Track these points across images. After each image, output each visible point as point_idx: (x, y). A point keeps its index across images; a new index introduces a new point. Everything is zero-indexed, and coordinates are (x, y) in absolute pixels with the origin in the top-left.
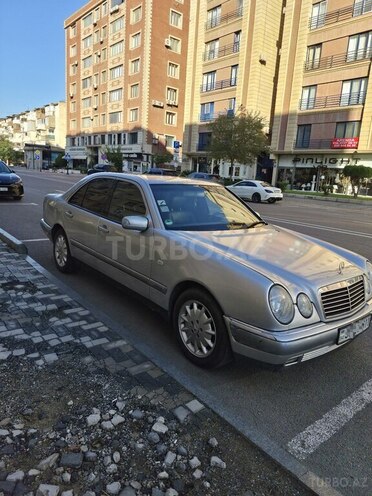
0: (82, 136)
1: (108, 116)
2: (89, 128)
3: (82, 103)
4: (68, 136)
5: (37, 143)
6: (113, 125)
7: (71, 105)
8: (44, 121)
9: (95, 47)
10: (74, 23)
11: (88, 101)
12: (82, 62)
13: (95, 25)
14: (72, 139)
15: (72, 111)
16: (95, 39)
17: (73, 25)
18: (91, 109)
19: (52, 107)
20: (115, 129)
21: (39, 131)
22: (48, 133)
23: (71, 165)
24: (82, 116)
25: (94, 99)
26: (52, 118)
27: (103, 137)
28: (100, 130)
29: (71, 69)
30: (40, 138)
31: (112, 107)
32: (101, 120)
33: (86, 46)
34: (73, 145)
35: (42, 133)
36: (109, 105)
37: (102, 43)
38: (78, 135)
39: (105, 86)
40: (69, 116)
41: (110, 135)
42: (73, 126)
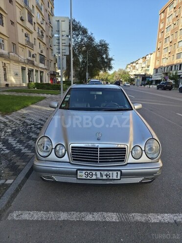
0: (161, 68)
1: (176, 56)
2: (165, 63)
3: (163, 50)
4: (154, 69)
5: (141, 74)
6: (178, 60)
7: (158, 53)
8: (145, 63)
9: (173, 20)
10: (164, 10)
11: (166, 49)
12: (166, 30)
13: (175, 8)
14: (156, 70)
15: (158, 55)
16: (174, 16)
17: (163, 12)
18: (167, 53)
19: (149, 55)
20: (178, 62)
21: (142, 68)
22: (146, 68)
23: (154, 83)
24: (163, 57)
25: (170, 48)
26: (149, 61)
27: (172, 67)
28: (170, 64)
29: (160, 34)
30: (143, 71)
31: (178, 51)
32: (172, 58)
33: (169, 21)
34: (157, 72)
35: (144, 69)
36: (177, 49)
37: (177, 16)
38: (159, 67)
39: (176, 40)
40: (156, 58)
41: (175, 66)
42: (157, 63)
